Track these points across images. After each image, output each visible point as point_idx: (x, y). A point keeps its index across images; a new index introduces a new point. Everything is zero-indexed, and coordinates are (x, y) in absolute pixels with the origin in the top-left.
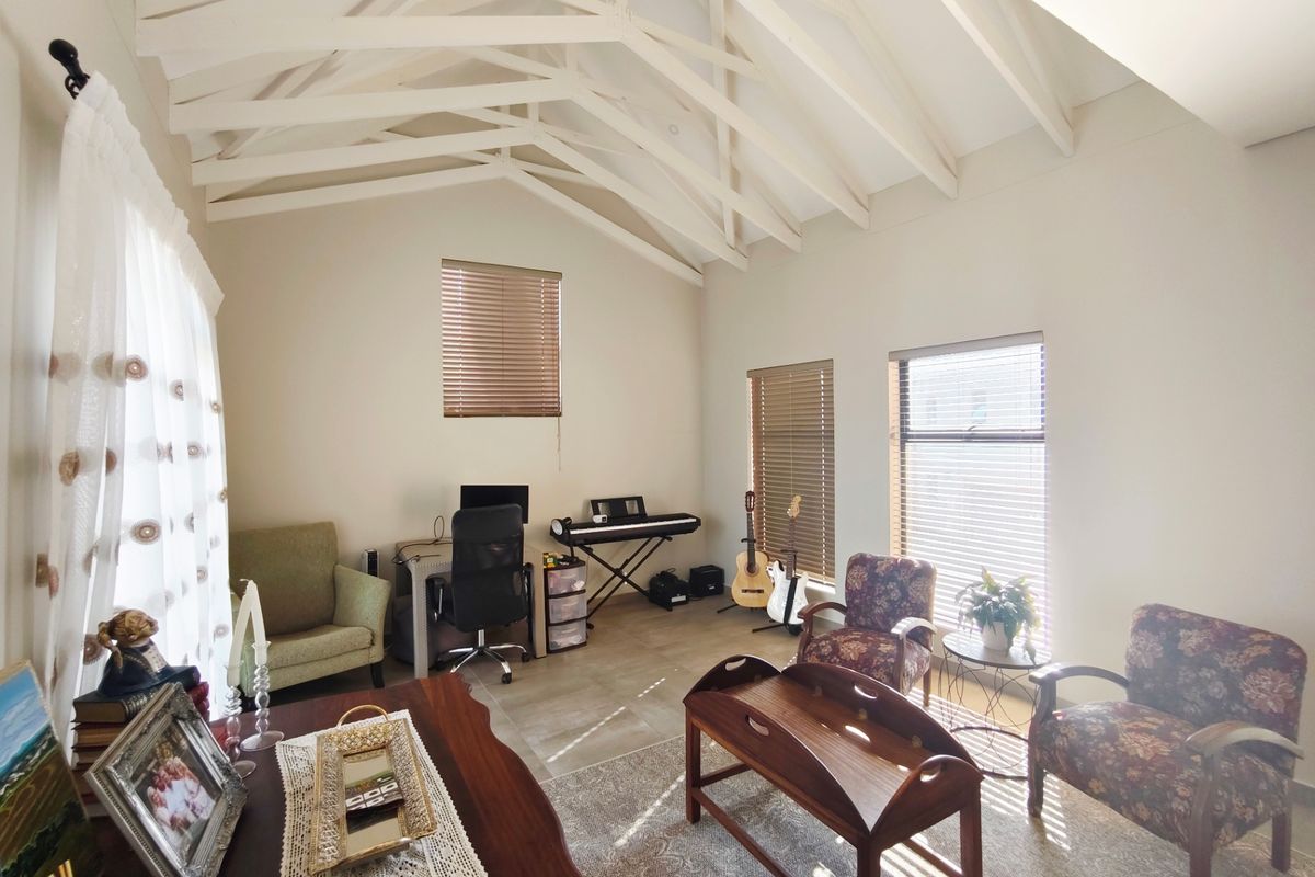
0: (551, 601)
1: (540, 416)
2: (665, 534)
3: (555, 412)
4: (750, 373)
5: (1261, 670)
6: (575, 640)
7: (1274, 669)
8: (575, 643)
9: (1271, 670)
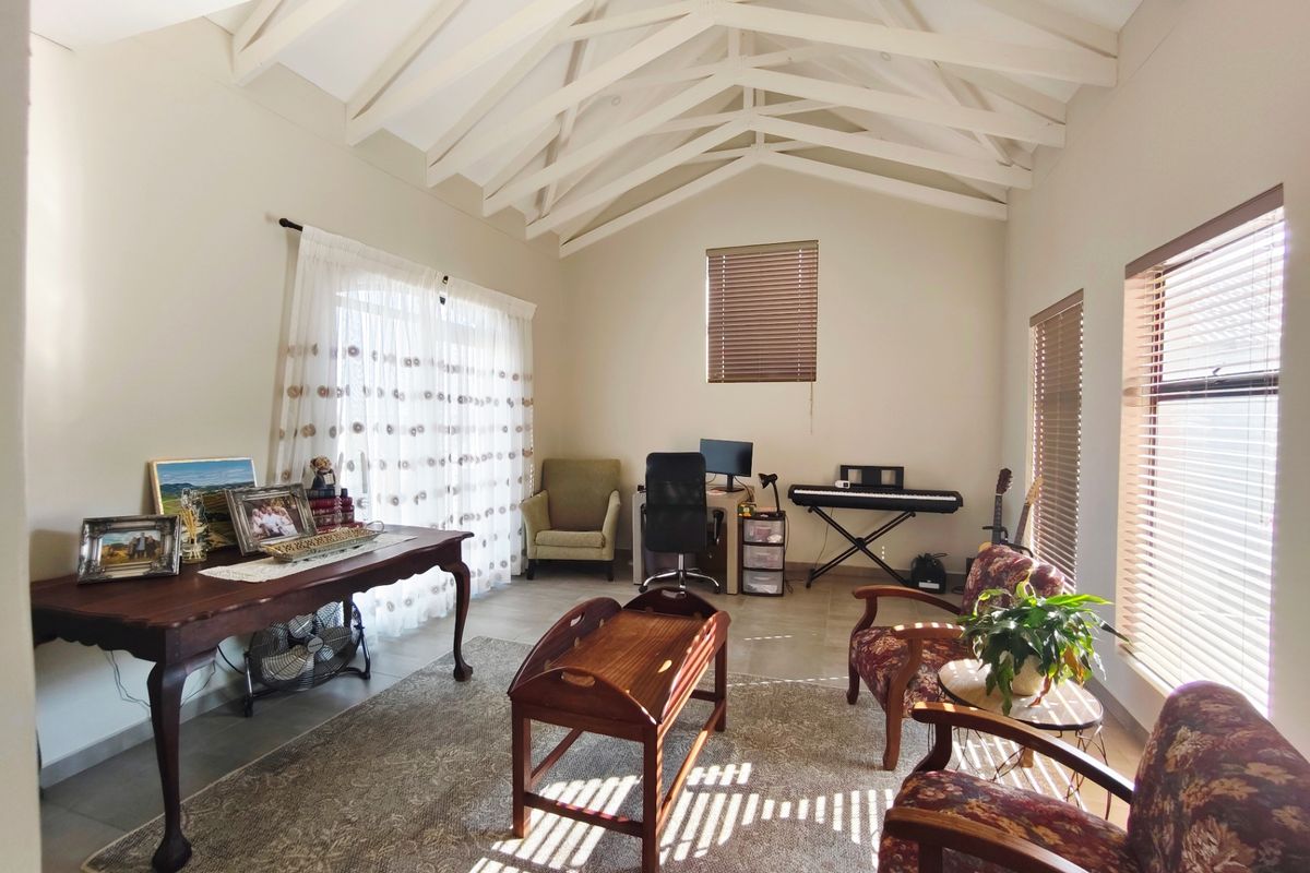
0: (748, 549)
1: (795, 381)
2: (911, 509)
3: (810, 376)
4: (1034, 320)
5: (1212, 821)
6: (771, 589)
7: (1230, 829)
8: (770, 592)
9: (1224, 826)
